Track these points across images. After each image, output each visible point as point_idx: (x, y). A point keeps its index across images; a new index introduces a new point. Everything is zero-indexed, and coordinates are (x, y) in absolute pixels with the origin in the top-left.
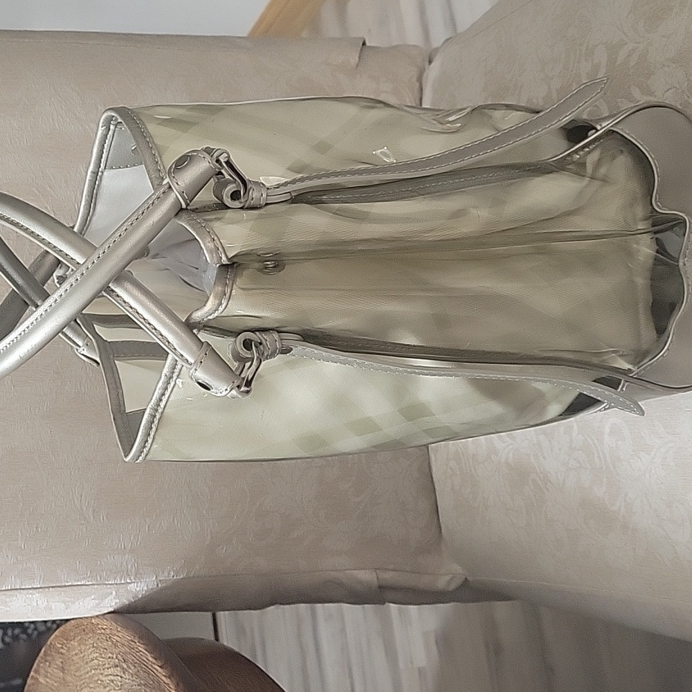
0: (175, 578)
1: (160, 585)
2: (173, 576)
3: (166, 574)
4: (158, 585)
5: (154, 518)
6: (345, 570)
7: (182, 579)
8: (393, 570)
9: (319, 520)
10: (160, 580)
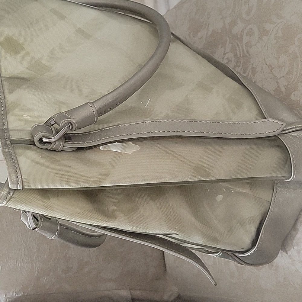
0: (16, 296)
1: (8, 300)
2: (15, 295)
3: (11, 294)
4: (6, 300)
5: (5, 262)
6: (113, 290)
7: (21, 296)
8: (139, 290)
9: (99, 262)
10: (8, 298)
